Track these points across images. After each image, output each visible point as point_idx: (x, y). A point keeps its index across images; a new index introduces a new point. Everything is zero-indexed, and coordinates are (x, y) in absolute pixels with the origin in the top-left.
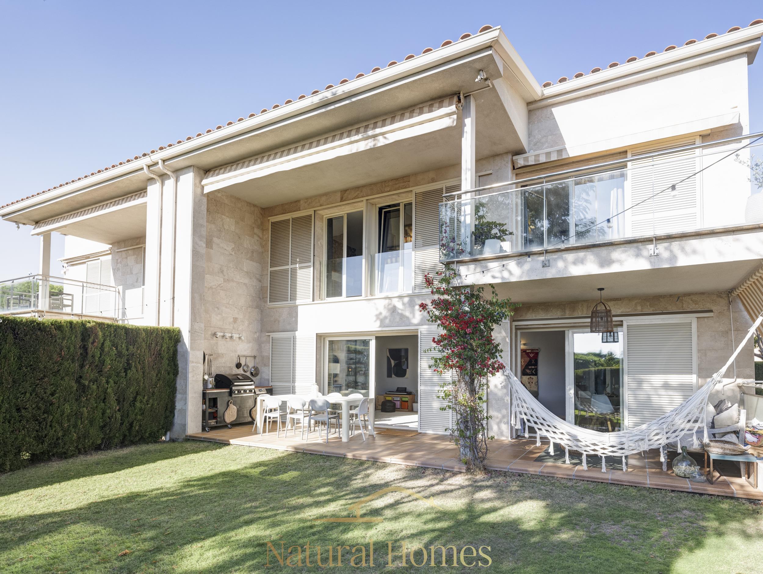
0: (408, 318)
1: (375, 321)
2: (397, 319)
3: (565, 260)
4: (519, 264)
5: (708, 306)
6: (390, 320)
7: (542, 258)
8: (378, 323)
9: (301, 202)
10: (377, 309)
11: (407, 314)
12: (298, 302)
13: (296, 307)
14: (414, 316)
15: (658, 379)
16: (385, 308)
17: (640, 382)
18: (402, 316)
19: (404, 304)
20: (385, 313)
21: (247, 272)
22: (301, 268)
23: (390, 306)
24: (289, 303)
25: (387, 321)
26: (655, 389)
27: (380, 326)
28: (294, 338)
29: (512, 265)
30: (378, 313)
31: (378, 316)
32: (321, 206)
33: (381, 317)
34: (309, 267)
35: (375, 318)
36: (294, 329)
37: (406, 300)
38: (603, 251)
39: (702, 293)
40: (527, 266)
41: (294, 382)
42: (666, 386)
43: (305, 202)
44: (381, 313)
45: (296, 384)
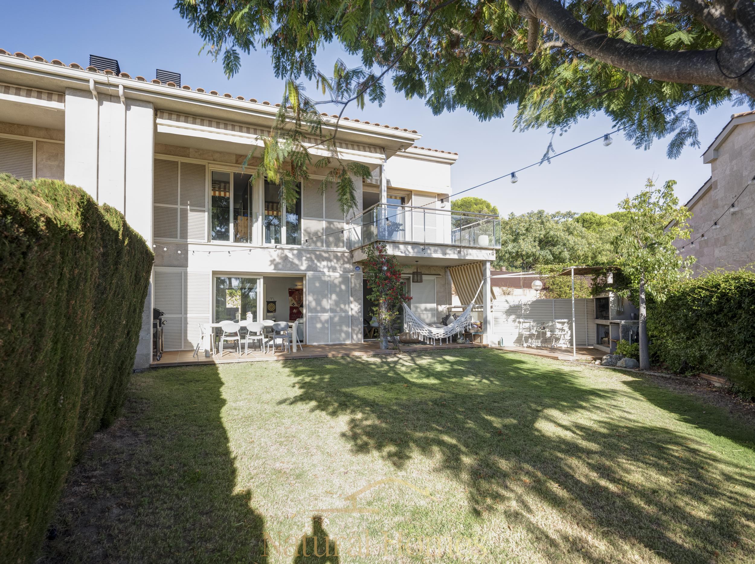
0: (297, 265)
1: (270, 265)
2: (289, 265)
3: (430, 250)
5: (439, 272)
6: (283, 265)
7: (422, 247)
8: (273, 267)
9: (191, 150)
10: (271, 256)
11: (296, 261)
12: (189, 240)
13: (186, 245)
14: (302, 264)
15: (423, 306)
16: (278, 256)
17: (417, 308)
18: (292, 263)
19: (293, 254)
20: (278, 260)
22: (192, 210)
23: (283, 255)
24: (178, 240)
25: (280, 266)
26: (422, 311)
27: (275, 269)
28: (186, 274)
29: (409, 248)
30: (272, 259)
31: (272, 261)
32: (214, 160)
33: (275, 262)
34: (204, 211)
35: (269, 263)
36: (186, 266)
37: (295, 252)
38: (444, 248)
39: (437, 266)
40: (416, 250)
41: (186, 313)
42: (426, 309)
43: (196, 152)
44: (274, 260)
45: (188, 315)
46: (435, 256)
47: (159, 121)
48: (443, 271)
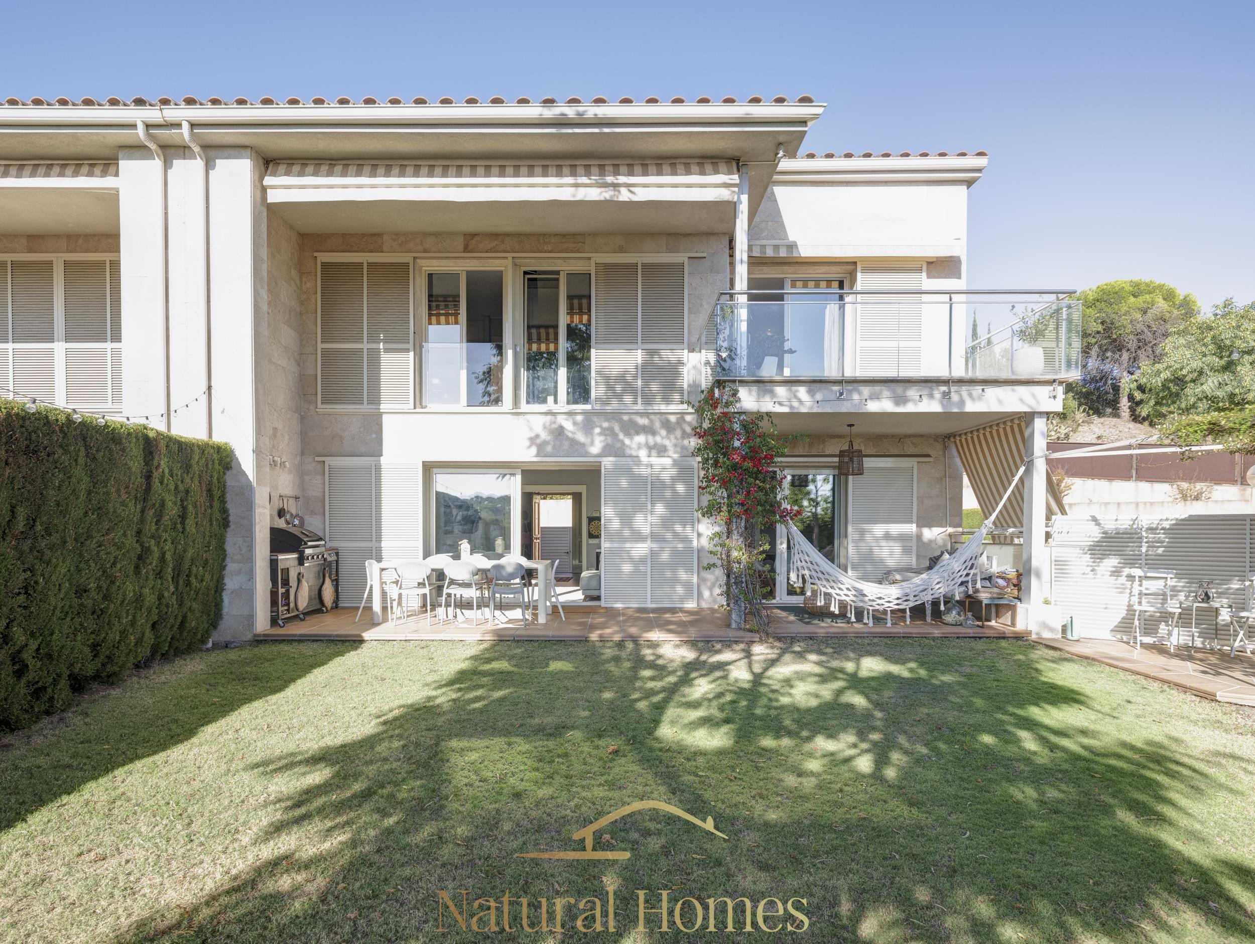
0: (583, 445)
1: (530, 447)
2: (566, 444)
4: (811, 392)
5: (927, 450)
6: (554, 447)
7: (836, 388)
8: (534, 450)
9: (385, 238)
10: (531, 429)
11: (581, 437)
12: (383, 407)
13: (380, 415)
14: (592, 443)
15: (879, 529)
16: (545, 427)
17: (862, 533)
18: (574, 442)
19: (575, 423)
20: (544, 436)
21: (285, 347)
22: (387, 350)
23: (554, 426)
24: (365, 408)
25: (549, 449)
26: (877, 539)
27: (538, 455)
28: (378, 468)
29: (802, 392)
30: (532, 435)
31: (533, 440)
32: (425, 251)
33: (538, 441)
34: (408, 350)
35: (528, 443)
36: (377, 452)
37: (579, 418)
39: (921, 436)
40: (819, 396)
41: (379, 539)
42: (887, 537)
43: (394, 240)
44: (537, 436)
45: (383, 544)
46: (873, 407)
47: (268, 181)
48: (939, 446)
